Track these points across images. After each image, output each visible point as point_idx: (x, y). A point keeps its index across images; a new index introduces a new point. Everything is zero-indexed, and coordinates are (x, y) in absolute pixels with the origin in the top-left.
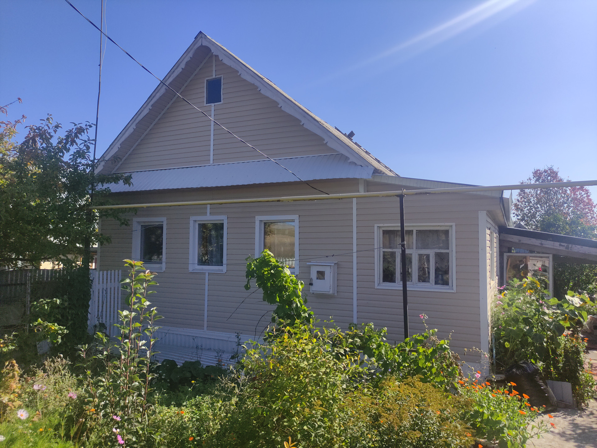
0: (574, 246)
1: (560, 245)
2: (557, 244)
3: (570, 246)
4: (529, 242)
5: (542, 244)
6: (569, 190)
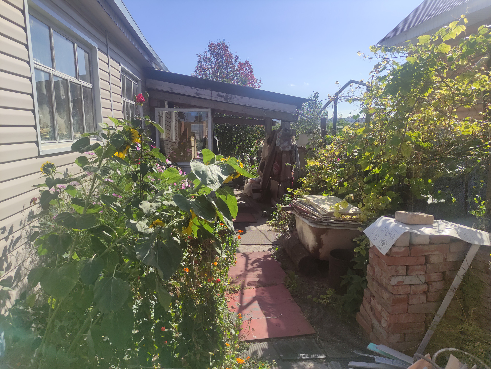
0: (233, 96)
1: (219, 95)
2: (215, 93)
3: (230, 96)
4: (182, 92)
5: (197, 94)
6: (237, 66)
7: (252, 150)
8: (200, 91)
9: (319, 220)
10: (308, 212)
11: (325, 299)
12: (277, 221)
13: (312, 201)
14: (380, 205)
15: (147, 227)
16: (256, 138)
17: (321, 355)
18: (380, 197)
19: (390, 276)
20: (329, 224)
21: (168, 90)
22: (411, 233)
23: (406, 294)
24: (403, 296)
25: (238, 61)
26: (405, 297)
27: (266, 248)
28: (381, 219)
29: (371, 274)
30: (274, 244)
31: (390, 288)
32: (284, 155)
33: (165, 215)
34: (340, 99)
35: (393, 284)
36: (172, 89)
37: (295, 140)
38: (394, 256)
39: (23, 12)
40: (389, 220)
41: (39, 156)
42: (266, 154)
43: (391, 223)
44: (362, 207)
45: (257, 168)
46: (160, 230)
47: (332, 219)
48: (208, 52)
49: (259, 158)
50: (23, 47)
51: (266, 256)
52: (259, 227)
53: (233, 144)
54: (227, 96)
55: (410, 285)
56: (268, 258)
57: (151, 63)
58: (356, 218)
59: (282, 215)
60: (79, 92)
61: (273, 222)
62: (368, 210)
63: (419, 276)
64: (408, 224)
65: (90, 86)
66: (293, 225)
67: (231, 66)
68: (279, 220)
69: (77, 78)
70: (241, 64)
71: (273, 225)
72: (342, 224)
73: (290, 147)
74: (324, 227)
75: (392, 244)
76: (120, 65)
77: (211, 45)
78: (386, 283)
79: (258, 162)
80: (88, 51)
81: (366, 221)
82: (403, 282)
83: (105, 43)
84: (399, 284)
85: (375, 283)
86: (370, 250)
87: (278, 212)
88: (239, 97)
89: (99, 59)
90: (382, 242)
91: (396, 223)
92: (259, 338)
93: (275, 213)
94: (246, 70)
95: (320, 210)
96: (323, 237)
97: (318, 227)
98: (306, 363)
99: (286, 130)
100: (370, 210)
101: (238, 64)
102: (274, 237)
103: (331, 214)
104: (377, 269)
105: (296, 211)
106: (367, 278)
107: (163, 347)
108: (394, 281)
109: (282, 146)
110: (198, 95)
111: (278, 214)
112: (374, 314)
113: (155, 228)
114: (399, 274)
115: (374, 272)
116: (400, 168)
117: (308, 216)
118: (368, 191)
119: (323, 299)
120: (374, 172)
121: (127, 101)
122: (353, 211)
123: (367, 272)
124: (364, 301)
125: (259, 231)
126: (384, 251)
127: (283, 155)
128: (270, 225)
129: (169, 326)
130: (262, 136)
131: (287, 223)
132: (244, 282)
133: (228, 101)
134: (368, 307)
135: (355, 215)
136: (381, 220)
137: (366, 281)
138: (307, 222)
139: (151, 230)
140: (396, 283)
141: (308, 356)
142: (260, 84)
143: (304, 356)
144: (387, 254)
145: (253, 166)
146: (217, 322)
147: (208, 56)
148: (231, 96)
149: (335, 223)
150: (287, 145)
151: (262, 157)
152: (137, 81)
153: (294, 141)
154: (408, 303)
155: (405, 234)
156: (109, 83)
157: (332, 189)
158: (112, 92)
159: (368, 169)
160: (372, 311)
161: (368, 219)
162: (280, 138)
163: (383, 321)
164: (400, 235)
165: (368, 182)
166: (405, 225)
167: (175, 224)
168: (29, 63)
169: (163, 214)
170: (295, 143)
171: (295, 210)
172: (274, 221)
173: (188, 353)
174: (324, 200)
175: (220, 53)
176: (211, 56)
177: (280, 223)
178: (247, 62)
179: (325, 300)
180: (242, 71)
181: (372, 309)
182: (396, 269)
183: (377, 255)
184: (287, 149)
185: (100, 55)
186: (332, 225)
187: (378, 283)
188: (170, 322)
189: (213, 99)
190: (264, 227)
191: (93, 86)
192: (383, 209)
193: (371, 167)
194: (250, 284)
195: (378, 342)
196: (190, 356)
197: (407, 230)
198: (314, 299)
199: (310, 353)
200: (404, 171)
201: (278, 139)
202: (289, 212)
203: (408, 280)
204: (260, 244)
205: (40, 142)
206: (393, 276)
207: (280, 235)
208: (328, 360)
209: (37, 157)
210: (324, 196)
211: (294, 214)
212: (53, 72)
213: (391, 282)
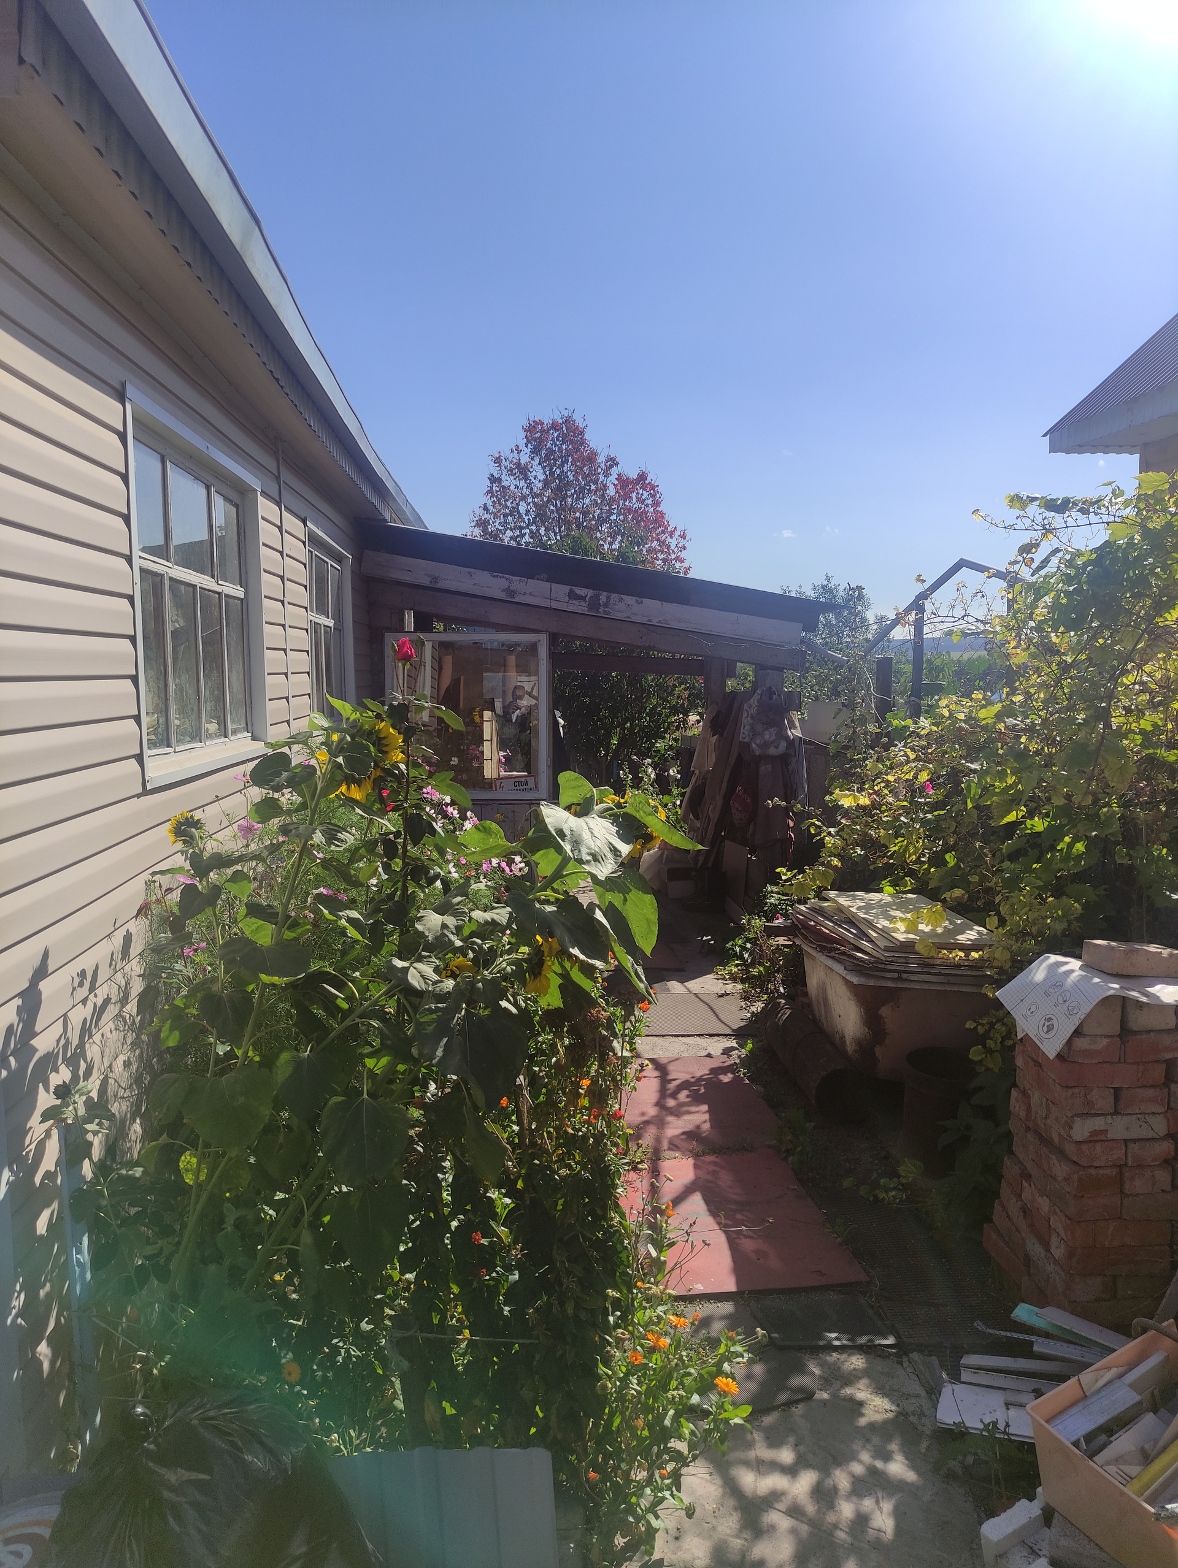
0: (615, 596)
1: (572, 596)
2: (561, 590)
3: (603, 597)
4: (466, 586)
5: (511, 592)
6: (612, 487)
7: (660, 744)
8: (518, 584)
9: (875, 962)
10: (843, 941)
11: (895, 1188)
12: (747, 966)
13: (853, 910)
14: (1049, 921)
15: (436, 978)
16: (675, 710)
17: (886, 1338)
18: (1051, 899)
19: (1070, 1114)
20: (905, 976)
21: (426, 581)
22: (1124, 999)
23: (1114, 1166)
24: (1108, 1171)
25: (614, 471)
26: (1114, 1173)
27: (716, 1046)
28: (1043, 961)
29: (1023, 1114)
30: (740, 1034)
31: (1070, 1149)
32: (765, 769)
33: (480, 947)
34: (928, 622)
35: (1078, 1138)
36: (435, 579)
37: (797, 724)
38: (1080, 1061)
39: (123, 437)
40: (1067, 963)
41: (146, 792)
42: (706, 761)
43: (1072, 971)
44: (996, 928)
45: (678, 802)
46: (472, 984)
47: (912, 961)
48: (522, 447)
49: (686, 772)
50: (119, 522)
51: (715, 1071)
52: (695, 985)
53: (601, 729)
54: (596, 598)
55: (1126, 1141)
56: (721, 1077)
57: (380, 507)
58: (981, 958)
59: (761, 950)
60: (216, 613)
61: (735, 970)
62: (1015, 935)
63: (1149, 1118)
64: (1117, 976)
65: (240, 593)
66: (796, 976)
67: (593, 487)
68: (753, 964)
69: (213, 577)
70: (624, 483)
71: (734, 978)
72: (940, 974)
73: (783, 745)
74: (890, 984)
75: (1073, 1029)
76: (305, 525)
77: (530, 429)
78: (1060, 1135)
79: (683, 783)
80: (237, 500)
81: (1007, 967)
82: (1105, 1132)
83: (276, 474)
84: (1096, 1138)
85: (1030, 1136)
86: (1019, 1048)
87: (748, 940)
88: (630, 600)
89: (263, 518)
90: (1047, 1024)
91: (1084, 973)
92: (709, 1291)
93: (740, 942)
94: (640, 500)
95: (875, 935)
96: (885, 1011)
97: (872, 983)
98: (844, 1357)
99: (770, 692)
100: (1021, 935)
101: (616, 482)
102: (737, 1014)
103: (907, 947)
104: (1036, 1098)
105: (806, 938)
106: (1013, 1125)
107: (475, 1285)
108: (1081, 1130)
109: (758, 742)
110: (513, 597)
111: (749, 946)
112: (1031, 1226)
113: (458, 979)
114: (1093, 1112)
115: (1029, 1109)
116: (1103, 818)
117: (843, 953)
118: (1013, 884)
119: (887, 1190)
120: (1029, 827)
121: (317, 621)
122: (973, 938)
123: (1011, 1108)
124: (1005, 1190)
125: (693, 996)
126: (1051, 1047)
127: (762, 769)
128: (724, 979)
129: (489, 1232)
130: (692, 705)
131: (778, 971)
132: (658, 1140)
133: (598, 611)
134: (1014, 1208)
135: (977, 951)
136: (1044, 965)
137: (1009, 1135)
138: (838, 968)
139: (449, 984)
140: (1086, 1134)
141: (849, 1340)
142: (682, 542)
143: (837, 1339)
144: (1059, 1056)
145: (666, 799)
146: (615, 1222)
147: (524, 459)
148: (608, 598)
149: (919, 973)
150: (773, 738)
151: (697, 772)
152: (339, 559)
153: (795, 727)
154: (1122, 1192)
155: (1107, 1001)
156: (282, 578)
157: (912, 873)
158: (289, 603)
159: (1011, 817)
160: (1025, 1218)
161: (1014, 961)
162: (752, 717)
163: (1054, 1241)
164: (1094, 1003)
165: (1013, 857)
166: (1109, 977)
167: (509, 969)
168: (129, 559)
169: (475, 943)
170: (798, 733)
171: (802, 934)
172: (737, 965)
173: (541, 1298)
174: (888, 905)
175: (560, 450)
176: (532, 459)
177: (754, 972)
178: (642, 477)
179: (893, 1193)
180: (627, 503)
181: (1025, 1211)
182: (1085, 1096)
183: (1033, 1060)
184: (772, 751)
185: (266, 508)
186: (913, 977)
187: (1041, 1138)
188: (491, 1223)
189: (555, 605)
190: (708, 984)
191: (246, 593)
192: (1059, 932)
193: (1021, 814)
194: (676, 1146)
195: (1041, 1300)
196: (549, 1305)
197: (1111, 992)
198: (863, 1191)
199: (854, 1334)
200: (1116, 826)
201: (746, 722)
202: (782, 940)
203: (1120, 1128)
204: (698, 1035)
205: (147, 752)
206: (1077, 1115)
207: (758, 1007)
208: (902, 1349)
209: (138, 796)
210: (886, 894)
211: (799, 947)
212: (169, 570)
213: (1072, 1133)
